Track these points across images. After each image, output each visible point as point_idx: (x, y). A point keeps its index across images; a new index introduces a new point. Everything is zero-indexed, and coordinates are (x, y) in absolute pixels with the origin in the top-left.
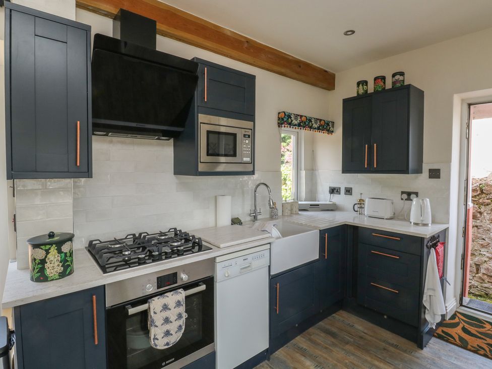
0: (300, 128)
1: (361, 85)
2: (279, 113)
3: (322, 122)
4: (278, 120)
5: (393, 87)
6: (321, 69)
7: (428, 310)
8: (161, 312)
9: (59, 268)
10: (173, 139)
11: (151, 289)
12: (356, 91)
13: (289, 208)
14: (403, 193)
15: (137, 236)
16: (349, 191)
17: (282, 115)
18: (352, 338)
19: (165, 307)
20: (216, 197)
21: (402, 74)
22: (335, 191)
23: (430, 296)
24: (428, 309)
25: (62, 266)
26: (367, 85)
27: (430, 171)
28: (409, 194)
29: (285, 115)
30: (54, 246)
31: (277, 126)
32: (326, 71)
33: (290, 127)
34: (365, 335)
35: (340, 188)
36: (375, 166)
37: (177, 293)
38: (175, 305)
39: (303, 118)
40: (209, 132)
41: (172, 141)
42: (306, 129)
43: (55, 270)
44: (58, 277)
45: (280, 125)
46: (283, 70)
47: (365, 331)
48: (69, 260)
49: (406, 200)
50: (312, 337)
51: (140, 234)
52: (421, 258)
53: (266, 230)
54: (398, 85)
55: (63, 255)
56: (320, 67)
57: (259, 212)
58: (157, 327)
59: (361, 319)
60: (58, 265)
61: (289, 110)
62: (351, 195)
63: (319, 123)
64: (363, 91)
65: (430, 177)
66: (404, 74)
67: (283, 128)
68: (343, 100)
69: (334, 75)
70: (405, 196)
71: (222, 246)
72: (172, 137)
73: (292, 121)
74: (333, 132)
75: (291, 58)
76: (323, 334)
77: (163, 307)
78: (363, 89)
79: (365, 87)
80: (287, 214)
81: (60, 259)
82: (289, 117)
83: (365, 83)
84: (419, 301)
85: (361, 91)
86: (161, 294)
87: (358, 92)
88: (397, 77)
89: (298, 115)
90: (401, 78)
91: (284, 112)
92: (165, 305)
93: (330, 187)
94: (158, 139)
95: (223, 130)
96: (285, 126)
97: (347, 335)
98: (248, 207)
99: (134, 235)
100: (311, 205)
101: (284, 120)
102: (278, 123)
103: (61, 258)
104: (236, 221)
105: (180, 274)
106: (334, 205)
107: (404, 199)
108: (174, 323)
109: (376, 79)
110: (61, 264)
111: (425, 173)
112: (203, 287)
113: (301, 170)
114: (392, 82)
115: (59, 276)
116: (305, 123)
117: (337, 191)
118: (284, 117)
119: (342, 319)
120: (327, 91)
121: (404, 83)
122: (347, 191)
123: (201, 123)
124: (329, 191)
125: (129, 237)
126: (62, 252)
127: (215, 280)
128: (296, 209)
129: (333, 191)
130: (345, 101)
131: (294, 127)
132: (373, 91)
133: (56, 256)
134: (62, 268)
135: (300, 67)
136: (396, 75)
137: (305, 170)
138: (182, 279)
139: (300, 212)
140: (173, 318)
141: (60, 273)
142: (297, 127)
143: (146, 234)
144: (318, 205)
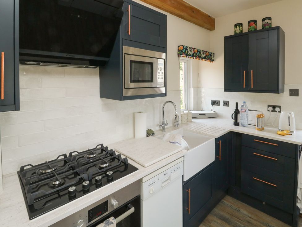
0: (193, 57)
1: (238, 27)
2: (179, 46)
3: (207, 53)
4: (178, 51)
5: (263, 28)
6: (207, 15)
7: (300, 200)
10: (99, 67)
12: (234, 31)
13: (186, 118)
14: (269, 106)
15: (68, 156)
16: (226, 104)
17: (181, 48)
18: (242, 223)
20: (134, 113)
21: (270, 19)
22: (216, 103)
23: (301, 188)
24: (300, 198)
26: (242, 27)
27: (290, 90)
28: (274, 107)
29: (184, 48)
31: (177, 56)
32: (209, 16)
33: (187, 57)
34: (250, 219)
35: (219, 101)
36: (252, 87)
39: (196, 50)
40: (131, 62)
41: (98, 69)
42: (197, 59)
45: (179, 55)
46: (182, 14)
47: (250, 215)
49: (272, 111)
50: (211, 224)
51: (71, 154)
52: (295, 160)
53: (177, 142)
54: (267, 27)
56: (206, 13)
57: (166, 123)
59: (244, 204)
61: (186, 45)
62: (228, 106)
63: (205, 54)
64: (239, 31)
65: (291, 95)
66: (271, 19)
67: (182, 58)
68: (225, 37)
69: (215, 19)
70: (271, 109)
71: (146, 165)
72: (99, 66)
73: (188, 52)
74: (213, 60)
75: (187, 5)
76: (219, 221)
78: (240, 29)
79: (241, 28)
80: (184, 123)
82: (186, 49)
83: (240, 25)
84: (294, 194)
85: (238, 31)
87: (235, 32)
88: (267, 21)
89: (192, 48)
90: (269, 22)
91: (183, 46)
93: (211, 100)
94: (86, 67)
96: (183, 56)
97: (237, 221)
98: (158, 119)
99: (65, 155)
100: (199, 114)
101: (183, 52)
102: (178, 54)
104: (150, 133)
105: (111, 201)
106: (216, 114)
107: (270, 111)
109: (249, 22)
111: (287, 93)
112: (132, 210)
113: (190, 88)
114: (262, 25)
116: (197, 54)
117: (217, 104)
118: (183, 49)
119: (229, 204)
120: (209, 31)
121: (271, 25)
122: (225, 103)
123: (125, 54)
124: (211, 103)
125: (60, 158)
127: (142, 198)
128: (190, 118)
129: (214, 103)
130: (227, 39)
131: (189, 57)
132: (247, 31)
135: (193, 12)
136: (266, 19)
137: (193, 87)
138: (113, 205)
142: (191, 57)
143: (76, 153)
144: (205, 114)
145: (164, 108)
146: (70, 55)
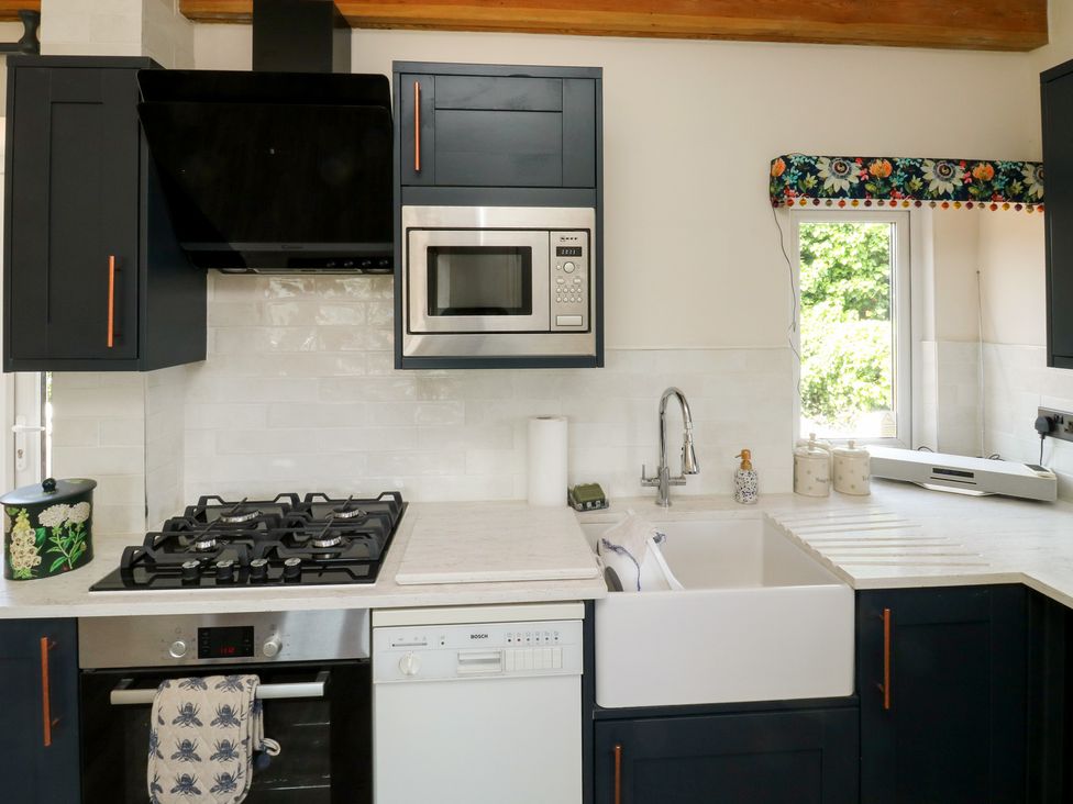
0: (861, 200)
2: (774, 162)
3: (982, 169)
8: (174, 722)
9: (34, 556)
11: (181, 651)
15: (302, 500)
17: (779, 167)
19: (188, 715)
22: (1062, 427)
25: (38, 554)
30: (24, 510)
31: (769, 203)
33: (815, 202)
37: (231, 685)
38: (215, 716)
39: (879, 167)
40: (433, 252)
42: (893, 204)
43: (25, 559)
44: (31, 575)
45: (777, 200)
48: (58, 542)
51: (309, 497)
55: (42, 532)
58: (161, 757)
60: (31, 552)
71: (399, 577)
73: (820, 182)
77: (181, 712)
81: (34, 539)
82: (808, 169)
86: (196, 673)
89: (852, 159)
92: (189, 708)
95: (484, 240)
100: (937, 470)
101: (786, 181)
103: (37, 536)
108: (207, 763)
110: (36, 550)
112: (315, 688)
115: (32, 573)
116: (889, 183)
117: (1070, 430)
123: (409, 229)
124: (1038, 426)
125: (281, 500)
126: (41, 526)
129: (1053, 425)
131: (836, 201)
133: (27, 532)
134: (39, 559)
137: (937, 338)
139: (877, 491)
140: (205, 749)
141: (33, 567)
143: (321, 499)
144: (970, 475)
145: (662, 413)
146: (289, 244)
